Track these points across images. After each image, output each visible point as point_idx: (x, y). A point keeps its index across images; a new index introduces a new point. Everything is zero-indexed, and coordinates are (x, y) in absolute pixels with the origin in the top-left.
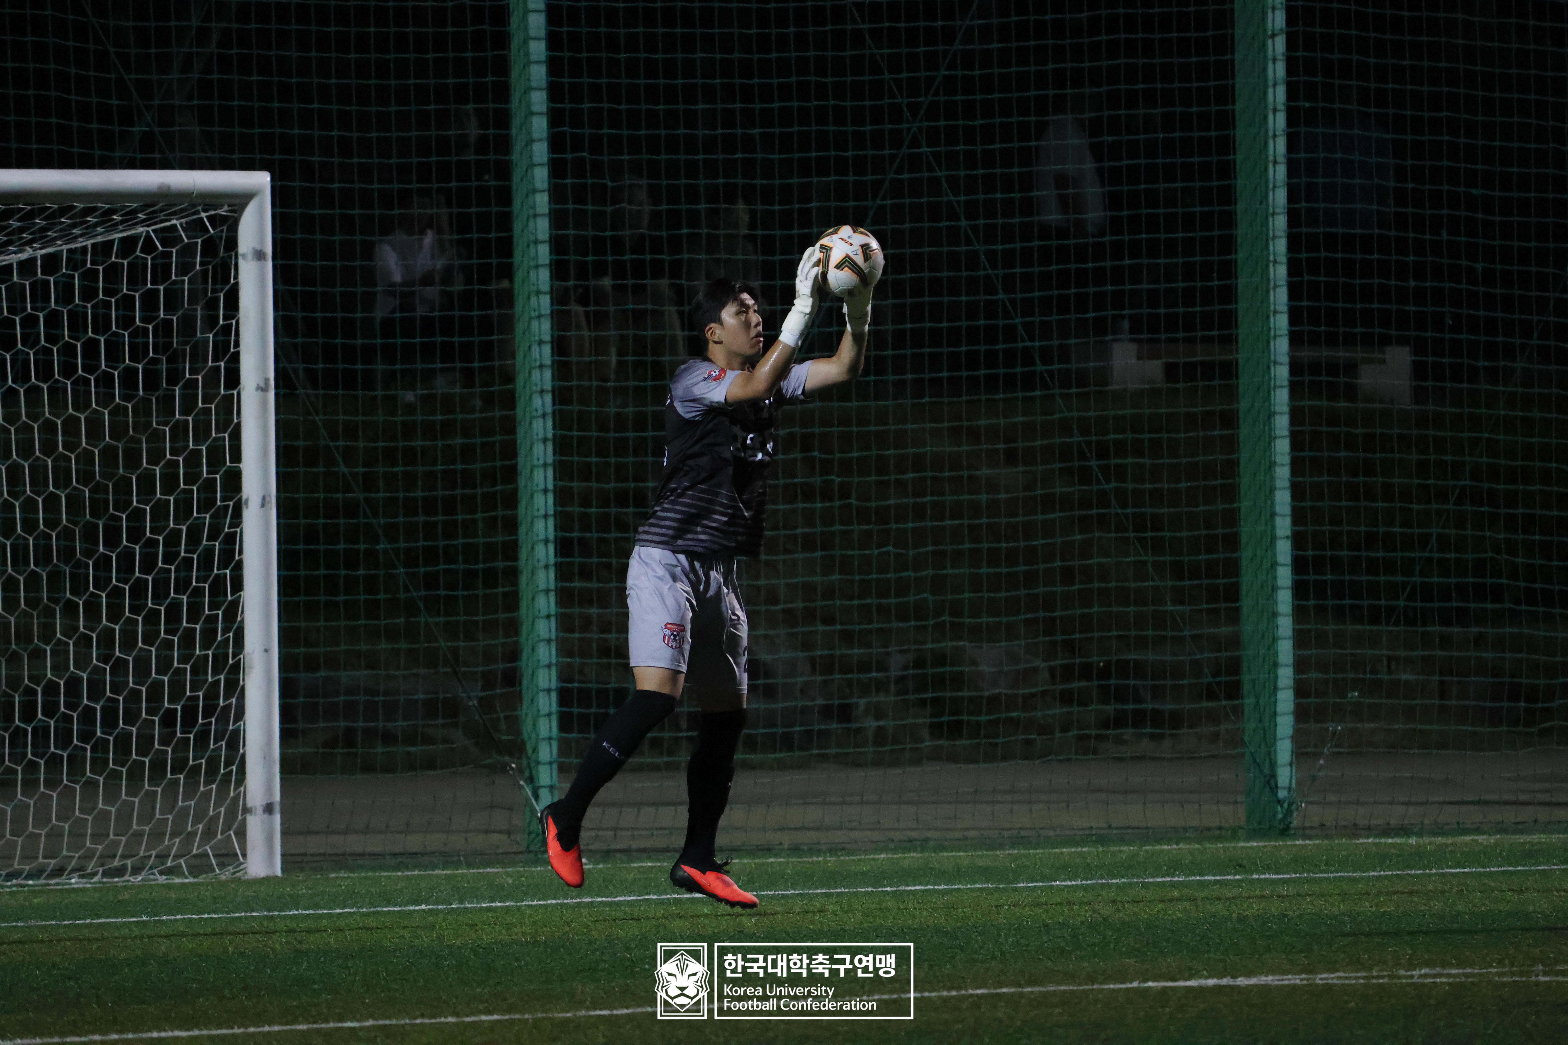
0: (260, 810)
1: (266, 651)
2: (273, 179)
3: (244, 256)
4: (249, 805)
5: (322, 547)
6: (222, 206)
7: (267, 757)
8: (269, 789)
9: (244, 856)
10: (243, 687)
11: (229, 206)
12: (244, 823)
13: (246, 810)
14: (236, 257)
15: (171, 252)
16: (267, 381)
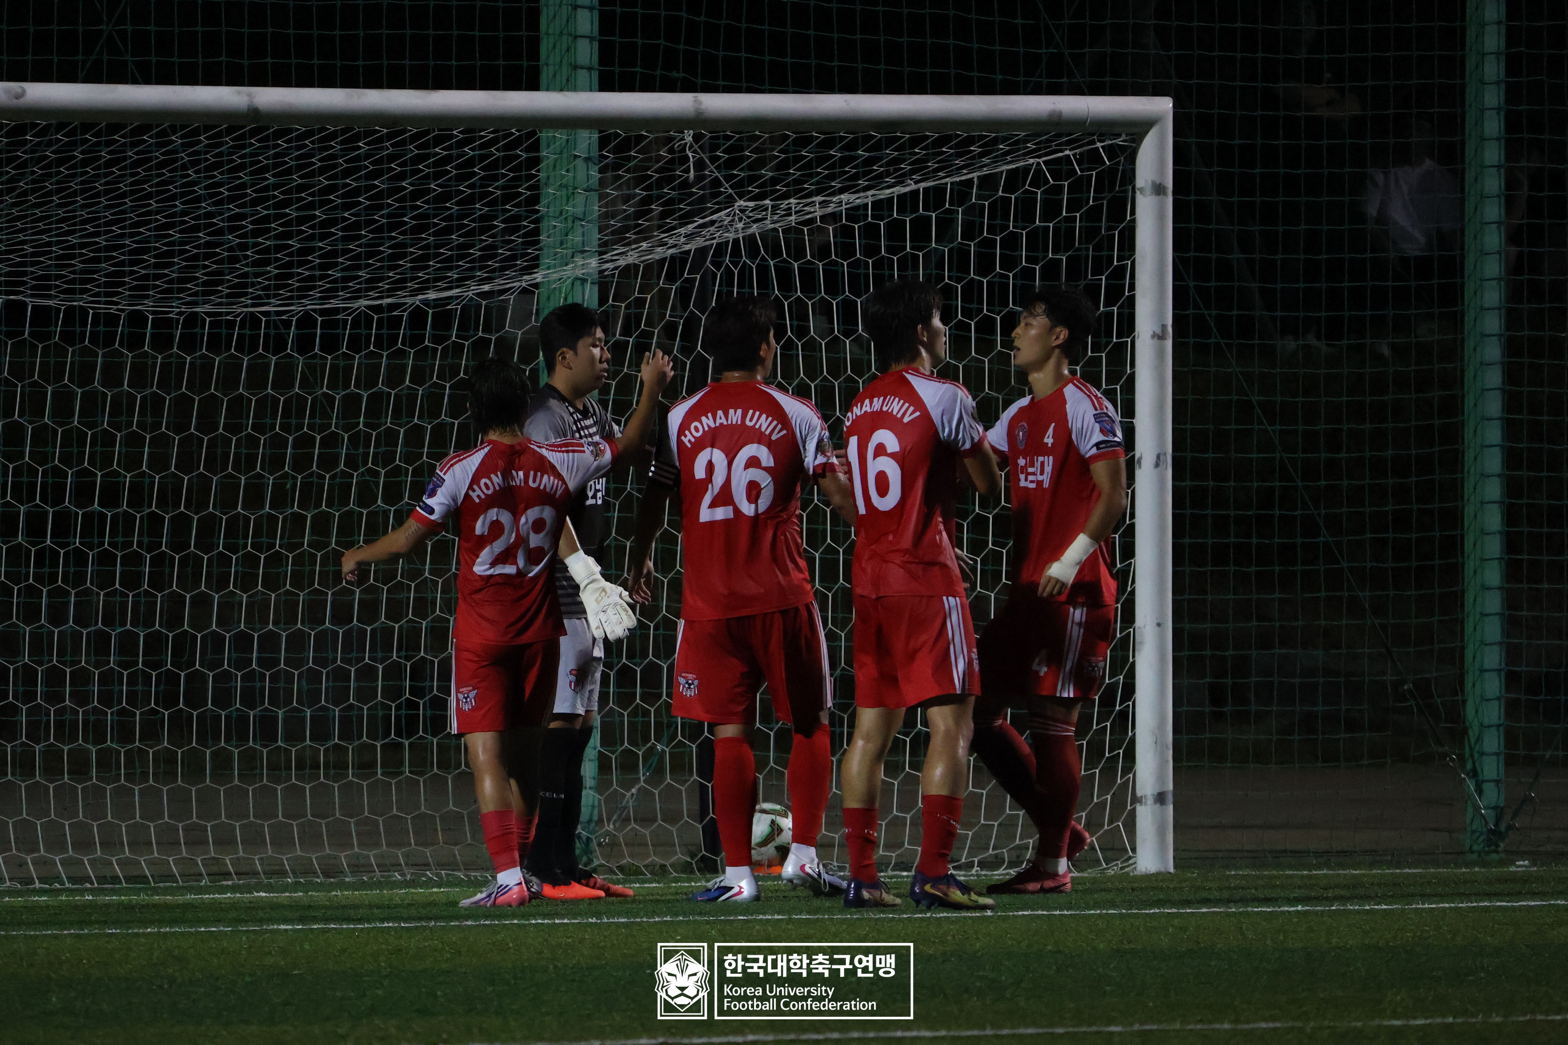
0: (1150, 801)
1: (1159, 625)
2: (1174, 106)
3: (1141, 189)
4: (1139, 793)
5: (1232, 513)
6: (1119, 135)
7: (1158, 742)
8: (1161, 778)
9: (1134, 850)
10: (1134, 663)
11: (1127, 135)
12: (1133, 813)
13: (1136, 800)
14: (1134, 192)
15: (1063, 186)
16: (1164, 327)
